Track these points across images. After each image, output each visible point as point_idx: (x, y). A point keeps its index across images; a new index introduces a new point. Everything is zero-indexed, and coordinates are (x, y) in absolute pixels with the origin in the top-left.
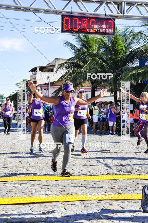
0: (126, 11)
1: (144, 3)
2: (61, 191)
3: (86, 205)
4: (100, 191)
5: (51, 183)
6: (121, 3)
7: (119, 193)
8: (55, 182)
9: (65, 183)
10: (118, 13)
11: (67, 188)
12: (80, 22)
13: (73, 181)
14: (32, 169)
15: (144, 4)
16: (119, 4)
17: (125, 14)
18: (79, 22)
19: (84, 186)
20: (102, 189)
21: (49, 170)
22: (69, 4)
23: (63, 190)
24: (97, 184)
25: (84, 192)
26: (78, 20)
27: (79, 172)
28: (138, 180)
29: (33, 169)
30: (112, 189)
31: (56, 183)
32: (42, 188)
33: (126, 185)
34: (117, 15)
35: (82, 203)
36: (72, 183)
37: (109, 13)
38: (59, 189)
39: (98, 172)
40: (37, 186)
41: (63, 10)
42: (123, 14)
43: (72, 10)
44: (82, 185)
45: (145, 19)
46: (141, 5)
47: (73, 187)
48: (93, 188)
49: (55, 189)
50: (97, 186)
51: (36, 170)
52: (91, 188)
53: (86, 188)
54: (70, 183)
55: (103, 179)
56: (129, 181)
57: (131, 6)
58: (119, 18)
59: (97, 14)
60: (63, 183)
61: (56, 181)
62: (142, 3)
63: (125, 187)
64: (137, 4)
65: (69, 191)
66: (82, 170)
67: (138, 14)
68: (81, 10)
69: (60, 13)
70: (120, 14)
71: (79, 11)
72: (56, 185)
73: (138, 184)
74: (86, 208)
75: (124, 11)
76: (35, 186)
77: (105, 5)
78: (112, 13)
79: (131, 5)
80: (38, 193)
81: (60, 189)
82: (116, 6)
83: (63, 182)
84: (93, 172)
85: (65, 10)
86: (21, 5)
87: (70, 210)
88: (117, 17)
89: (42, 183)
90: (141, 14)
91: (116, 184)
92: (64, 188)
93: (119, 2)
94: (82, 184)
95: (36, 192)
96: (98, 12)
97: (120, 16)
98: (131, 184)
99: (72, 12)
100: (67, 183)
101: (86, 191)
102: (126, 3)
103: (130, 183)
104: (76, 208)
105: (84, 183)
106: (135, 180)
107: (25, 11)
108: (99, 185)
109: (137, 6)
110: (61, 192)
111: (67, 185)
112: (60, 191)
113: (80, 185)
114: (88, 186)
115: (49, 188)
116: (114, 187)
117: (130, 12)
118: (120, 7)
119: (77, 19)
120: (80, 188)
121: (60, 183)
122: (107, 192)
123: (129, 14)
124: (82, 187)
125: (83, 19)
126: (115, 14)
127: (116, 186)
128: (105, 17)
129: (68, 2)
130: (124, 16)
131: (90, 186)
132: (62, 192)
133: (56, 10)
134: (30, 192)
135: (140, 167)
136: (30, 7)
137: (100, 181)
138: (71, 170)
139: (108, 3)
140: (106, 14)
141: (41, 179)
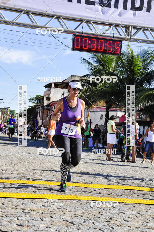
1: (149, 28)
3: (82, 203)
5: (54, 187)
6: (129, 27)
10: (125, 36)
12: (90, 42)
14: (37, 176)
15: (149, 29)
17: (132, 37)
19: (83, 191)
20: (99, 194)
21: (53, 178)
22: (81, 25)
26: (88, 41)
27: (81, 182)
28: (135, 190)
29: (38, 176)
30: (109, 195)
32: (45, 190)
33: (123, 193)
35: (78, 202)
36: (73, 189)
37: (117, 35)
41: (75, 30)
42: (130, 37)
43: (83, 31)
45: (150, 43)
47: (73, 191)
48: (92, 193)
50: (95, 192)
51: (41, 177)
52: (89, 193)
53: (85, 193)
54: (71, 188)
55: (102, 188)
56: (126, 191)
57: (138, 30)
58: (126, 41)
59: (106, 36)
62: (148, 28)
64: (143, 28)
66: (85, 180)
67: (144, 38)
69: (71, 32)
70: (127, 37)
71: (90, 32)
73: (134, 193)
74: (81, 205)
75: (131, 34)
77: (114, 28)
78: (121, 35)
79: (138, 29)
82: (124, 29)
85: (77, 30)
86: (37, 24)
87: (67, 205)
88: (124, 39)
90: (147, 38)
91: (113, 192)
93: (127, 26)
94: (82, 190)
95: (39, 192)
96: (106, 34)
99: (83, 32)
101: (85, 195)
102: (133, 27)
104: (73, 205)
106: (132, 191)
108: (98, 192)
109: (143, 31)
111: (68, 190)
113: (80, 190)
114: (87, 191)
116: (111, 194)
117: (136, 36)
118: (127, 31)
119: (87, 39)
120: (80, 192)
122: (103, 196)
123: (135, 37)
125: (93, 40)
126: (123, 36)
127: (113, 193)
128: (113, 39)
129: (81, 23)
130: (131, 38)
133: (69, 30)
134: (33, 191)
135: (141, 182)
136: (45, 26)
137: (100, 189)
138: (74, 179)
139: (117, 26)
140: (114, 36)
141: (45, 184)
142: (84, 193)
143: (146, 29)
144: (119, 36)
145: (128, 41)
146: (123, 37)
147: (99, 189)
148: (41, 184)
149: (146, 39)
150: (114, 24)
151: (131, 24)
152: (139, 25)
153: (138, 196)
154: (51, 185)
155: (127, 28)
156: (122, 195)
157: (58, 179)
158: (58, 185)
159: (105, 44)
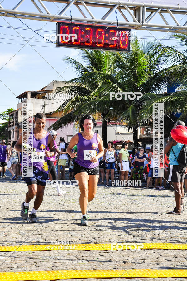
0: (145, 19)
1: (170, 8)
2: (53, 266)
4: (108, 266)
5: (40, 254)
6: (139, 8)
7: (133, 269)
8: (45, 254)
9: (59, 254)
10: (135, 21)
11: (62, 261)
12: (83, 33)
13: (70, 252)
14: (14, 235)
15: (169, 10)
16: (135, 10)
17: (145, 23)
18: (81, 32)
19: (85, 259)
20: (110, 263)
21: (38, 235)
22: (68, 8)
23: (56, 264)
24: (104, 256)
25: (86, 267)
26: (80, 30)
27: (79, 239)
28: (161, 250)
29: (16, 235)
30: (125, 262)
31: (47, 255)
32: (26, 262)
33: (144, 257)
34: (133, 24)
36: (69, 255)
37: (122, 21)
38: (49, 264)
39: (106, 239)
40: (19, 259)
41: (59, 16)
42: (141, 23)
43: (71, 17)
44: (83, 258)
45: (171, 30)
46: (166, 11)
47: (70, 260)
48: (98, 262)
49: (45, 263)
50: (103, 259)
51: (20, 236)
52: (95, 262)
54: (67, 254)
56: (148, 252)
57: (152, 13)
58: (136, 29)
59: (105, 23)
60: (56, 255)
61: (46, 252)
62: (168, 8)
63: (143, 261)
64: (160, 10)
65: (64, 265)
66: (84, 236)
67: (163, 24)
68: (85, 16)
69: (54, 19)
70: (138, 23)
71: (82, 17)
72: (46, 257)
73: (161, 256)
75: (143, 19)
76: (16, 259)
77: (118, 11)
78: (127, 21)
79: (152, 11)
80: (20, 269)
81: (51, 263)
82: (132, 12)
83: (56, 252)
84: (100, 239)
85: (63, 16)
88: (133, 27)
89: (27, 254)
90: (167, 23)
91: (130, 256)
92: (58, 261)
93: (136, 7)
94: (82, 256)
95: (17, 267)
96: (107, 20)
97: (138, 25)
98: (151, 256)
99: (72, 19)
100: (62, 255)
101: (89, 265)
102: (145, 8)
103: (150, 254)
105: (86, 255)
107: (6, 16)
108: (107, 258)
109: (160, 13)
110: (53, 268)
111: (62, 258)
112: (51, 266)
113: (80, 257)
114: (92, 258)
115: (36, 261)
116: (128, 260)
117: (151, 21)
118: (137, 14)
119: (79, 28)
120: (80, 262)
121: (53, 255)
122: (117, 267)
123: (149, 23)
124: (82, 260)
125: (87, 29)
126: (131, 22)
127: (130, 259)
128: (117, 26)
129: (67, 4)
130: (143, 25)
131: (93, 260)
132: (55, 267)
133: (50, 16)
134: (9, 267)
136: (13, 11)
137: (109, 251)
138: (70, 236)
139: (121, 7)
140: (118, 23)
141: (26, 250)
142: (87, 262)
143: (164, 10)
144: (125, 22)
145: (138, 29)
146: (132, 24)
147: (107, 251)
148: (20, 250)
149: (166, 25)
150: (117, 4)
151: (142, 4)
152: (154, 4)
153: (169, 261)
154: (35, 252)
155: (136, 9)
156: (144, 262)
157: (45, 238)
158: (46, 251)
159: (105, 34)
